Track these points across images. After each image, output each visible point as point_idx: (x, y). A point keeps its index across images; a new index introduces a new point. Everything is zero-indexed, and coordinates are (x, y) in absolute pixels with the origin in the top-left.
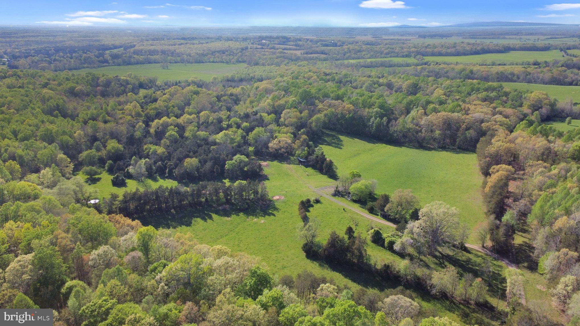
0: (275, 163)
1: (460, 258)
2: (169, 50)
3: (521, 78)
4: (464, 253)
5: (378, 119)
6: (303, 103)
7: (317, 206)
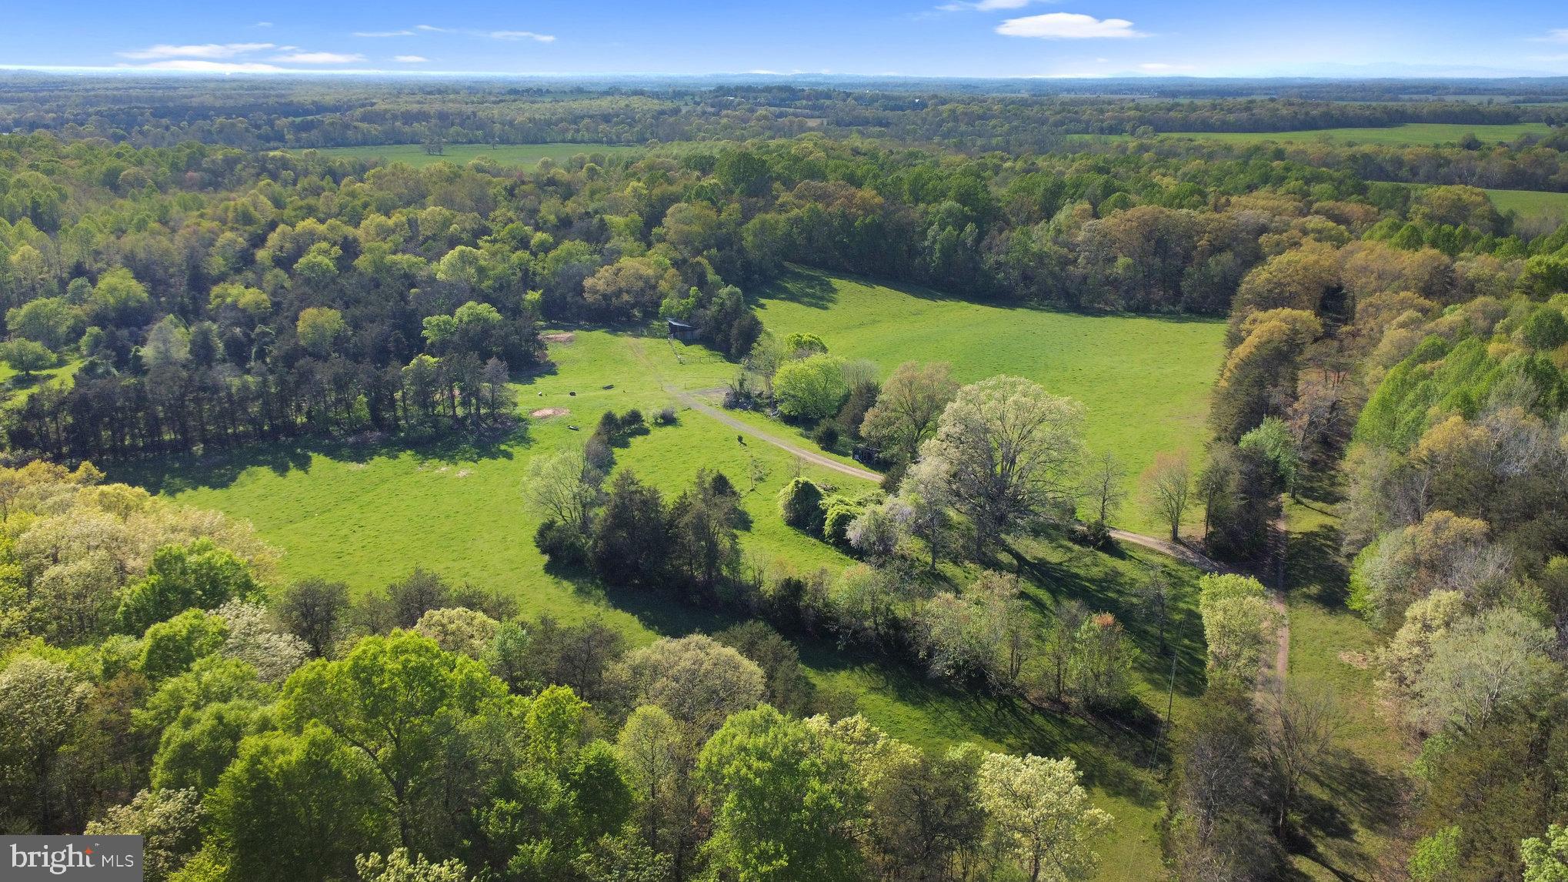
0: (599, 335)
1: (1082, 572)
2: (460, 114)
3: (1422, 172)
4: (1103, 556)
5: (949, 228)
6: (738, 191)
7: (657, 433)
